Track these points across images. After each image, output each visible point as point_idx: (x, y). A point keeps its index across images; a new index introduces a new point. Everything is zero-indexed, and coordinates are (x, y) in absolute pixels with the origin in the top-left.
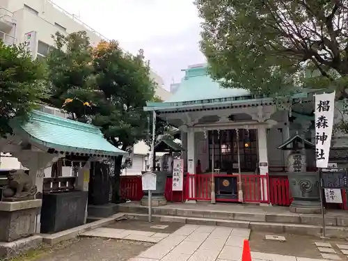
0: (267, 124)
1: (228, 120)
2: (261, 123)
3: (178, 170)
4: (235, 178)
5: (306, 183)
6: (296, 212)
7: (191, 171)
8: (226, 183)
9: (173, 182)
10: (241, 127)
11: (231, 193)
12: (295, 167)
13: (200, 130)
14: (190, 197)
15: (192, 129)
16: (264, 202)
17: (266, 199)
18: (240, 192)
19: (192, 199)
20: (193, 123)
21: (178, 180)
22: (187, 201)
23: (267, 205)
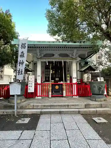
0: (77, 59)
1: (58, 56)
2: (74, 59)
3: (31, 81)
4: (62, 85)
5: (101, 87)
6: (95, 101)
7: (39, 81)
8: (57, 87)
9: (29, 88)
10: (65, 60)
11: (59, 92)
12: (87, 79)
13: (44, 60)
14: (38, 95)
15: (40, 60)
16: (75, 95)
17: (76, 94)
18: (64, 92)
19: (39, 96)
20: (40, 57)
21: (31, 86)
22: (36, 98)
23: (76, 97)
